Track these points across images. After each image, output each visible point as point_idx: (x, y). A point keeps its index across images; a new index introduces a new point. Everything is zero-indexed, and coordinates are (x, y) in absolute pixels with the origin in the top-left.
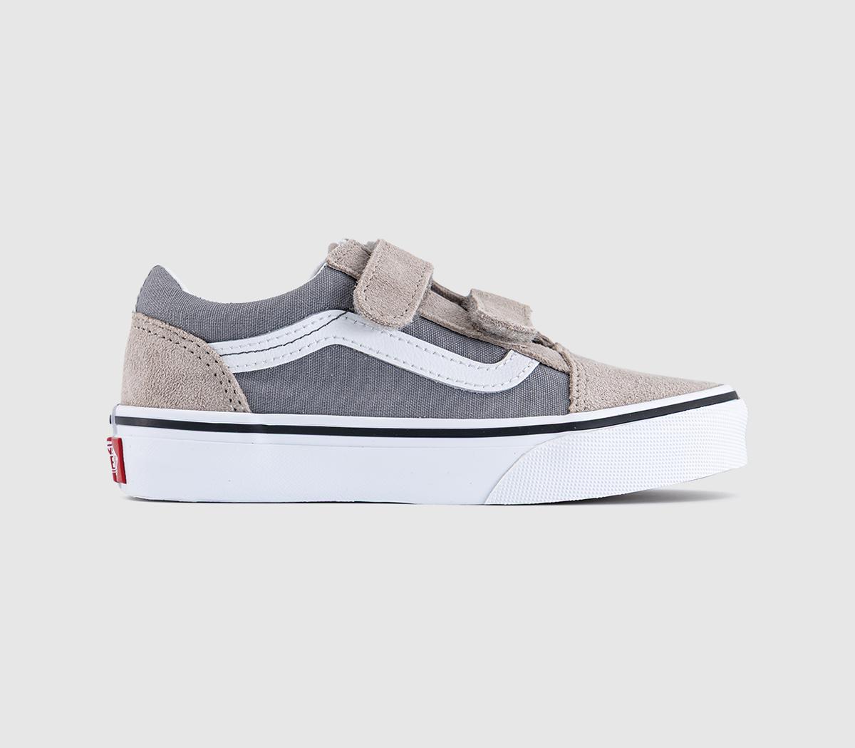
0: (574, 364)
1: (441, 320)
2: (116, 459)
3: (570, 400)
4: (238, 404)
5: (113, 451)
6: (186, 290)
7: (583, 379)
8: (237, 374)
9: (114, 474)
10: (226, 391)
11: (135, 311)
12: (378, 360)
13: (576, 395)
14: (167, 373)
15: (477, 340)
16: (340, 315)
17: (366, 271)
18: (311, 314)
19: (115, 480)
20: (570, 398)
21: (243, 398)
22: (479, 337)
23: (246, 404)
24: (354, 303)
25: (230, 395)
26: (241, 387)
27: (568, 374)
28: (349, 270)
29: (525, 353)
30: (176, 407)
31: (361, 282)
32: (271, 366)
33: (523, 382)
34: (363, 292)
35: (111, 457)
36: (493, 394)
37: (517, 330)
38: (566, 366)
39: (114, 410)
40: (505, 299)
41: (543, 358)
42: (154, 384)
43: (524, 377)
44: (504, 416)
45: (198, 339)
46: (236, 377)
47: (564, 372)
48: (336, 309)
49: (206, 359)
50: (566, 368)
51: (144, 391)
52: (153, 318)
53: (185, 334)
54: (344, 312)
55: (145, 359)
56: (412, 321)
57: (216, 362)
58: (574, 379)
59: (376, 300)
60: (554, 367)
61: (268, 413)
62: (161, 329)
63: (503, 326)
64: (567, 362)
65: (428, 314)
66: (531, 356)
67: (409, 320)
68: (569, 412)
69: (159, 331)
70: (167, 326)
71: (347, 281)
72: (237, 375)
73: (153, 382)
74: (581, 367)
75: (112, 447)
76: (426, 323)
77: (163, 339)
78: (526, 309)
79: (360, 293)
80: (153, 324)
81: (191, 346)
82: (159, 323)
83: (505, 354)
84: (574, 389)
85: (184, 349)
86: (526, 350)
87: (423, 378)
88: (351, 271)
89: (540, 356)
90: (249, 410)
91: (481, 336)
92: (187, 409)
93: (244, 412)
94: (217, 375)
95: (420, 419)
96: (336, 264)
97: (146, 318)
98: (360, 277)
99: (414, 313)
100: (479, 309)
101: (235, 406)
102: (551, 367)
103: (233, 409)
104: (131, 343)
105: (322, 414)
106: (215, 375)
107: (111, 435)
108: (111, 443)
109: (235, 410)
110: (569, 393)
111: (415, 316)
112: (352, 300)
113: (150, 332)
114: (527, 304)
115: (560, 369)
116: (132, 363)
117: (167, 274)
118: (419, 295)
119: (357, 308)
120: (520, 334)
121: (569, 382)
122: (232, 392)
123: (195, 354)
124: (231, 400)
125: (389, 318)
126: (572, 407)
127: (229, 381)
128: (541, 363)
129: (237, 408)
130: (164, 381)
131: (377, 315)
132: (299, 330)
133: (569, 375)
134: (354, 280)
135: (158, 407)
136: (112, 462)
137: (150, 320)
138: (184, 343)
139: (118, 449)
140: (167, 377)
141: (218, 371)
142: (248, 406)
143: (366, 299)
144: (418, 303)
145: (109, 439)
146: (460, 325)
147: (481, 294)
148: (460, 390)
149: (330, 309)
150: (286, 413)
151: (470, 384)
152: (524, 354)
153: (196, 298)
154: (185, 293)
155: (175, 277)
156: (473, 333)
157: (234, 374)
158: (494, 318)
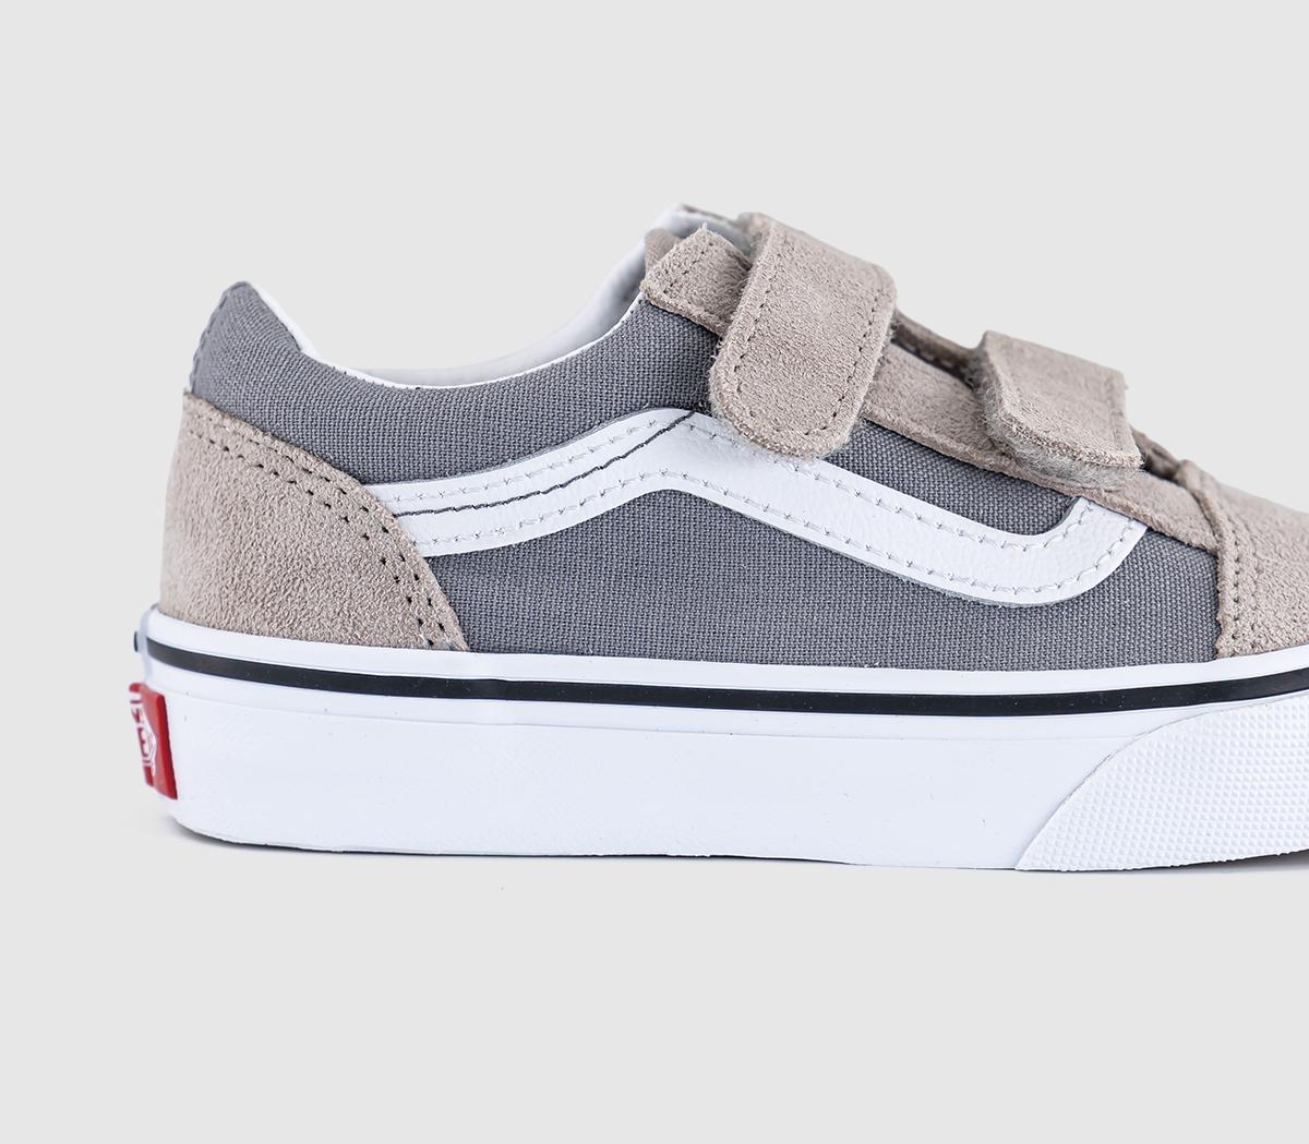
0: (1226, 528)
1: (914, 428)
2: (153, 741)
3: (1218, 624)
4: (438, 630)
5: (144, 717)
6: (310, 350)
7: (1249, 570)
8: (433, 559)
9: (148, 770)
10: (409, 600)
11: (190, 389)
12: (767, 527)
13: (1234, 613)
14: (269, 552)
15: (999, 476)
16: (678, 422)
17: (738, 318)
18: (609, 418)
19: (150, 780)
20: (1219, 618)
21: (449, 617)
22: (1004, 468)
23: (457, 629)
24: (712, 397)
25: (418, 609)
26: (445, 591)
27: (1214, 556)
28: (697, 312)
29: (1114, 505)
30: (293, 635)
31: (728, 350)
32: (514, 541)
33: (1108, 579)
34: (732, 373)
35: (140, 730)
36: (1038, 609)
37: (1096, 463)
38: (1208, 533)
39: (144, 620)
40: (1066, 356)
41: (1156, 517)
42: (240, 576)
43: (1110, 566)
44: (1065, 664)
45: (341, 475)
46: (432, 566)
47: (1205, 550)
48: (668, 406)
49: (361, 523)
50: (1210, 541)
51: (215, 590)
52: (234, 417)
53: (311, 462)
54: (686, 412)
55: (215, 515)
56: (847, 441)
57: (385, 530)
58: (1229, 569)
59: (763, 390)
60: (1181, 537)
61: (509, 650)
62: (254, 447)
63: (1063, 455)
64: (1212, 522)
65: (884, 415)
66: (1126, 512)
67: (840, 438)
68: (1215, 654)
69: (248, 449)
70: (268, 439)
71: (694, 338)
72: (433, 561)
73: (237, 572)
74: (1243, 535)
75: (140, 706)
76: (880, 438)
77: (258, 470)
78: (1115, 382)
79: (723, 374)
80: (235, 433)
81: (325, 492)
82: (248, 431)
83: (1067, 508)
84: (1229, 594)
85: (307, 496)
86: (1116, 499)
87: (873, 570)
88: (704, 315)
89: (1149, 512)
90: (464, 645)
91: (1011, 469)
92: (317, 639)
93: (452, 649)
94: (388, 561)
95: (866, 670)
96: (665, 298)
97: (216, 416)
98: (725, 333)
99: (853, 419)
100: (1006, 404)
101: (430, 636)
102: (1173, 538)
103: (425, 643)
104: (183, 471)
105: (634, 655)
106: (384, 561)
107: (138, 680)
108: (137, 696)
109: (431, 643)
110: (1217, 604)
111: (854, 426)
112: (706, 389)
113: (227, 449)
114: (1115, 367)
115: (1195, 542)
116: (185, 518)
117: (264, 309)
118: (864, 374)
119: (717, 408)
120: (1105, 472)
121: (1216, 576)
122: (424, 602)
123: (333, 510)
124: (420, 622)
125: (793, 436)
126: (1224, 643)
127: (417, 578)
128: (1150, 530)
129: (436, 641)
130: (262, 571)
131: (766, 431)
132: (581, 456)
133: (1216, 557)
134: (711, 338)
135: (250, 632)
136: (142, 742)
137: (227, 422)
138: (308, 483)
139: (156, 719)
140: (270, 561)
141: (390, 552)
142: (460, 635)
143: (739, 390)
144: (862, 393)
145: (135, 688)
146: (959, 441)
147: (1008, 345)
148: (960, 601)
149: (653, 406)
150: (550, 652)
151: (984, 586)
152: (1111, 507)
153: (333, 372)
154: (309, 361)
155: (283, 317)
156: (990, 461)
157: (427, 559)
158: (1042, 434)
